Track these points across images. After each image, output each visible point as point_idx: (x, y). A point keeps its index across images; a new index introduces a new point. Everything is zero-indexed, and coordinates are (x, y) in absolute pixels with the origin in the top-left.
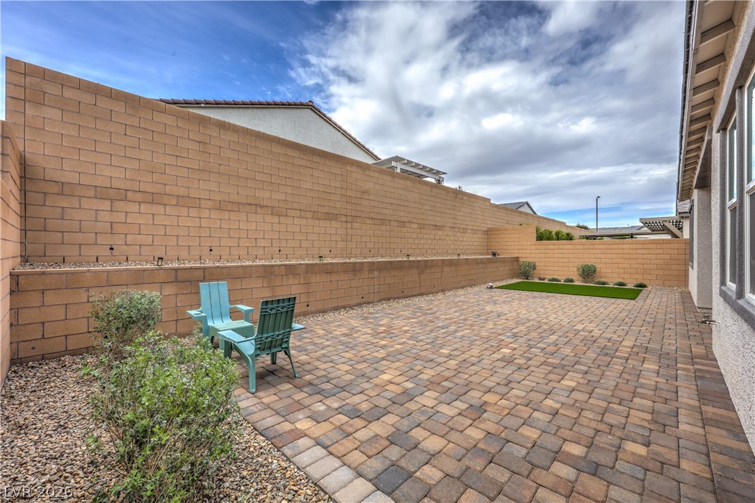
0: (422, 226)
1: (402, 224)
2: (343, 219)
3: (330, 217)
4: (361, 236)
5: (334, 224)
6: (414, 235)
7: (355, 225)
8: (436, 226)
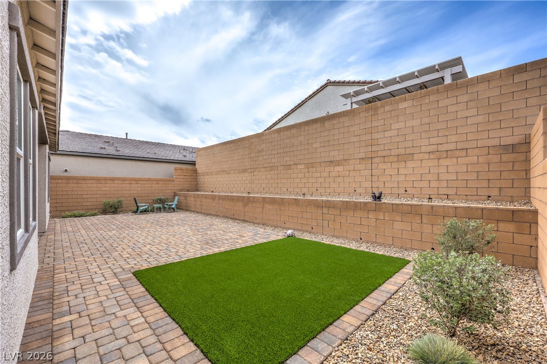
0: (310, 166)
1: (288, 167)
2: (250, 171)
3: (245, 171)
4: (258, 180)
5: (246, 174)
6: (301, 175)
7: (255, 173)
8: (332, 162)
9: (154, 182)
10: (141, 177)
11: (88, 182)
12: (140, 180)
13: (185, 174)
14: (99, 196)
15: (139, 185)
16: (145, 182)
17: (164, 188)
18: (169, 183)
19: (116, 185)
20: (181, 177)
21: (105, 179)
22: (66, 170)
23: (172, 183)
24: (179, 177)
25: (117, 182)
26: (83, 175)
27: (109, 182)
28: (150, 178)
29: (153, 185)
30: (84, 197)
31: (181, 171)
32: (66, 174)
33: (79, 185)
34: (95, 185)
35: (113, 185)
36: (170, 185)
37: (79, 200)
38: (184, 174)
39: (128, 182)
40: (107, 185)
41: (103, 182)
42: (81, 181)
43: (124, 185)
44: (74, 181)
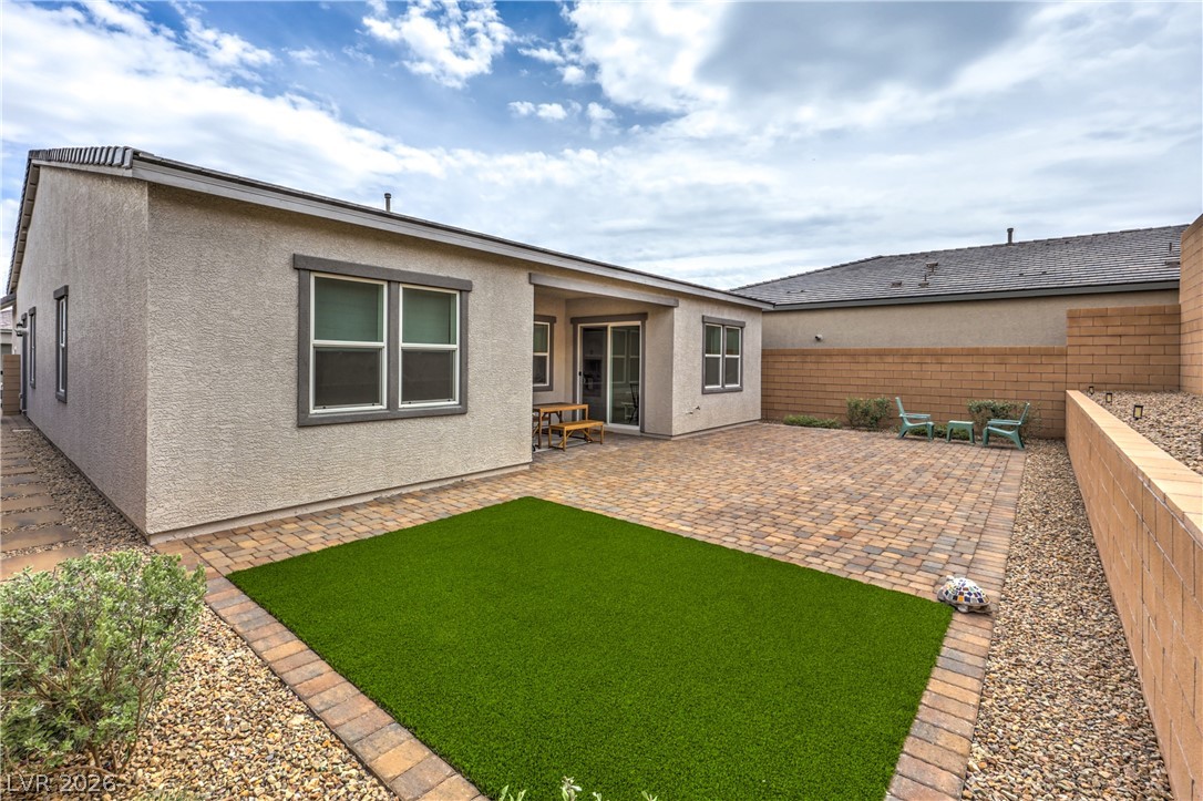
9: (991, 360)
10: (951, 346)
11: (835, 359)
12: (947, 353)
13: (1120, 330)
14: (854, 389)
15: (944, 367)
16: (962, 360)
17: (1022, 377)
18: (1044, 360)
19: (887, 367)
20: (1097, 341)
21: (867, 353)
22: (818, 339)
23: (1055, 361)
24: (1089, 341)
25: (890, 359)
26: (845, 347)
27: (873, 359)
28: (978, 349)
29: (986, 368)
30: (829, 388)
31: (1098, 322)
32: (818, 346)
33: (821, 366)
34: (847, 366)
35: (882, 367)
36: (1050, 369)
37: (821, 395)
38: (1110, 331)
39: (915, 359)
40: (870, 366)
41: (861, 359)
42: (824, 359)
43: (906, 367)
44: (813, 358)
